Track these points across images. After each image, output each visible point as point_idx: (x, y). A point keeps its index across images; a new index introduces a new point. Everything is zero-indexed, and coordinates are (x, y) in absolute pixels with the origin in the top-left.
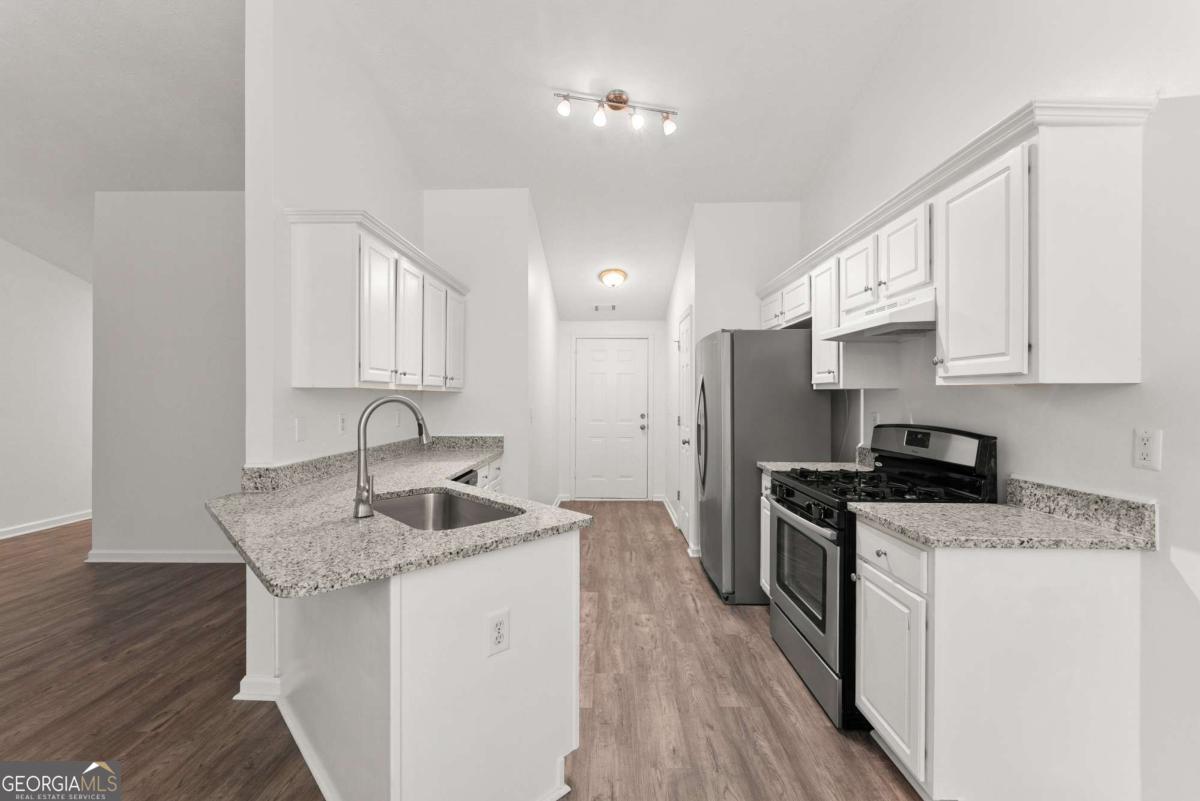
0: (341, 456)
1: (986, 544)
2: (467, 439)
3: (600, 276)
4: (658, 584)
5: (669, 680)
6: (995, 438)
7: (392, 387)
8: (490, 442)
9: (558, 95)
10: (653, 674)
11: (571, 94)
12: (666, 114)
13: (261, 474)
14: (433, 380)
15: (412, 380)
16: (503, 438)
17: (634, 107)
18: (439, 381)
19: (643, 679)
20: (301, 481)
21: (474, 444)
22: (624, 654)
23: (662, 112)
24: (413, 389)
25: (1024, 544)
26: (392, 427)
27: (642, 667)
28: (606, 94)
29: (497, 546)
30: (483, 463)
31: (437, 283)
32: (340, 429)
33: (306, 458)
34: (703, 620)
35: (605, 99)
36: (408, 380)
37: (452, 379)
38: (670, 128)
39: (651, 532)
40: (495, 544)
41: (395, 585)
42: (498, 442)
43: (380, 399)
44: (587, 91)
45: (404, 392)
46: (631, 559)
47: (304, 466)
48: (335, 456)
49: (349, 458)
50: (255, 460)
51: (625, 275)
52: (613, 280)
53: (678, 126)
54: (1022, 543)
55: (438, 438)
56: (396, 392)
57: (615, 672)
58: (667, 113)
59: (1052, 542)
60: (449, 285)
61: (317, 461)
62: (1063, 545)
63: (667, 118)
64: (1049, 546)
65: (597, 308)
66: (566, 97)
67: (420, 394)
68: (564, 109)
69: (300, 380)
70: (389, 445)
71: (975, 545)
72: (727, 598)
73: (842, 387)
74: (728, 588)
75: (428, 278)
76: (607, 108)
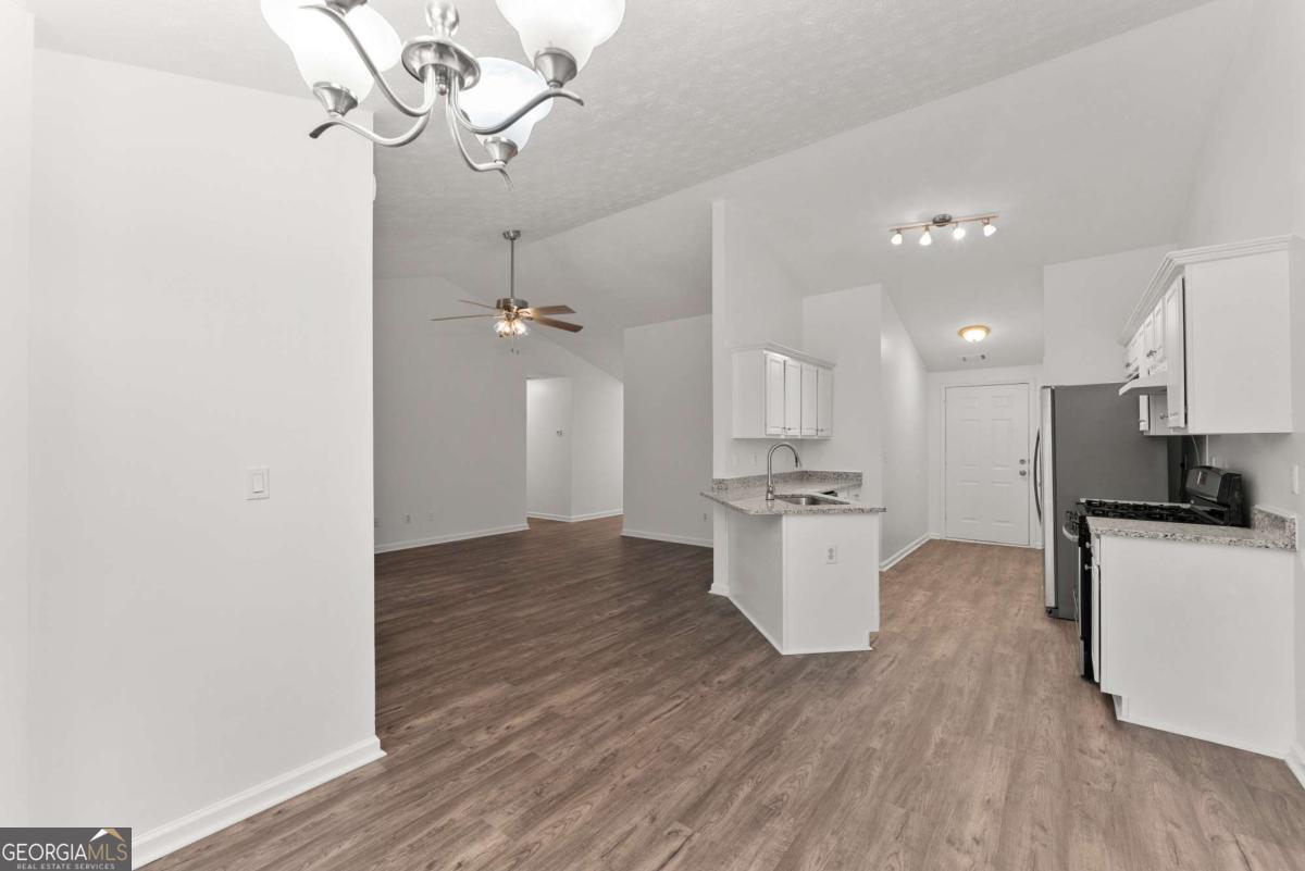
0: (757, 477)
2: (834, 474)
3: (961, 333)
6: (1239, 475)
7: (783, 437)
8: (851, 475)
9: (892, 230)
11: (902, 227)
12: (986, 220)
13: (721, 482)
14: (808, 432)
15: (795, 433)
16: (862, 474)
17: (957, 222)
18: (813, 432)
21: (838, 476)
23: (982, 219)
24: (796, 438)
26: (782, 464)
28: (932, 218)
30: (843, 489)
31: (809, 367)
35: (931, 223)
36: (790, 433)
37: (822, 431)
38: (989, 230)
40: (828, 510)
41: (784, 519)
42: (858, 476)
43: (775, 444)
45: (789, 440)
50: (718, 474)
51: (988, 330)
52: (975, 336)
53: (996, 227)
56: (785, 440)
58: (988, 219)
60: (818, 365)
63: (988, 223)
65: (964, 359)
66: (899, 231)
67: (801, 442)
68: (897, 240)
69: (737, 434)
72: (1050, 612)
73: (1152, 433)
74: (1051, 602)
75: (805, 365)
76: (934, 228)
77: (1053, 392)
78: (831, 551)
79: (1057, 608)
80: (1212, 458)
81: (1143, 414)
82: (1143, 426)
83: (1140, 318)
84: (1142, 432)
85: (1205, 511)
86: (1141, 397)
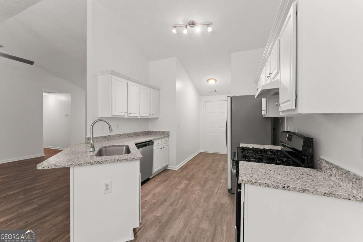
0: (115, 135)
1: (265, 185)
3: (208, 81)
4: (211, 182)
5: (189, 214)
6: (313, 139)
8: (166, 133)
9: (173, 27)
10: (186, 210)
11: (176, 26)
12: (208, 25)
13: (89, 139)
15: (135, 115)
16: (169, 132)
17: (197, 25)
18: (148, 115)
19: (182, 211)
20: (100, 141)
22: (182, 202)
23: (207, 24)
24: (136, 117)
25: (285, 188)
27: (184, 207)
28: (188, 22)
29: (103, 163)
31: (144, 87)
32: (116, 128)
33: (102, 135)
34: (216, 196)
35: (188, 25)
36: (131, 115)
37: (152, 115)
38: (210, 29)
39: (222, 165)
40: (102, 162)
41: (71, 170)
44: (182, 23)
46: (208, 173)
47: (101, 137)
48: (113, 135)
49: (118, 136)
50: (89, 135)
51: (216, 81)
52: (212, 82)
53: (212, 28)
54: (284, 187)
55: (152, 131)
57: (175, 207)
58: (209, 24)
59: (301, 190)
60: (152, 88)
61: (107, 136)
62: (307, 192)
63: (209, 26)
64: (299, 191)
65: (210, 92)
66: (175, 27)
68: (174, 31)
70: (134, 133)
71: (260, 185)
72: (229, 190)
73: (267, 116)
74: (229, 187)
75: (142, 86)
76: (189, 27)
77: (231, 98)
78: (107, 186)
79: (231, 189)
80: (287, 127)
81: (264, 107)
82: (263, 113)
83: (261, 69)
84: (263, 116)
85: (286, 151)
86: (263, 99)
